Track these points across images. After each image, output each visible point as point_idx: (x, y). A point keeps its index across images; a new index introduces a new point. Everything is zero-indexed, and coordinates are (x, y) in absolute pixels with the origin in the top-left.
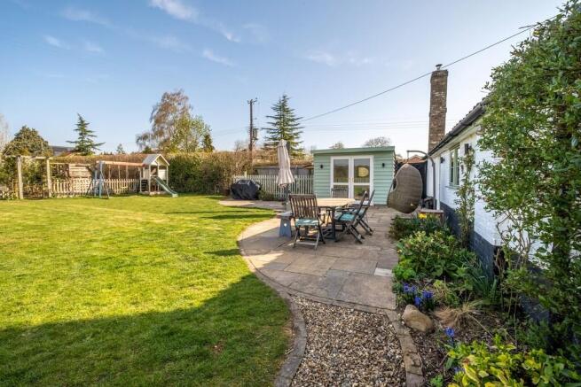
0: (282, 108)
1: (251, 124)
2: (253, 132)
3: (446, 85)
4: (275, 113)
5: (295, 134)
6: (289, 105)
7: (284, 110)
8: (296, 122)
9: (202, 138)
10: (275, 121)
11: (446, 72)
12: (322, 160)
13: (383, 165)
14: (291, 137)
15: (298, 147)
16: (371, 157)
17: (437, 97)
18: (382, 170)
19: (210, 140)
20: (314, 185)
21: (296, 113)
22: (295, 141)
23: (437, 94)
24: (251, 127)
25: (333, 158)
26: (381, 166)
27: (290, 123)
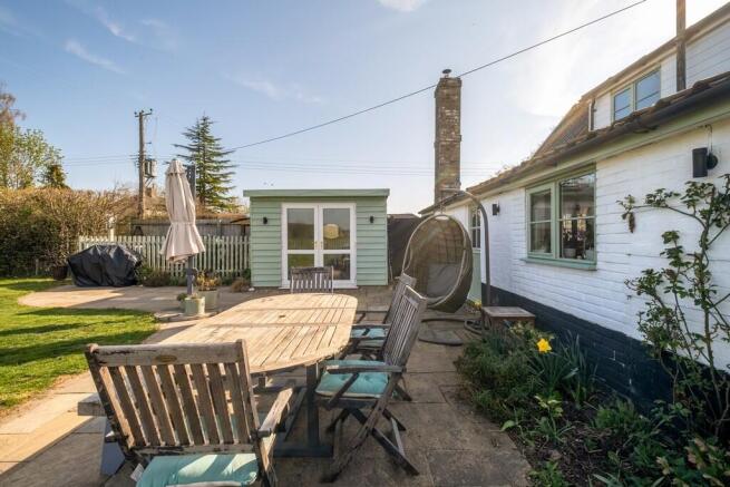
0: (201, 135)
1: (141, 151)
2: (145, 165)
3: (459, 100)
4: (189, 142)
5: (223, 175)
6: (212, 132)
7: (206, 139)
8: (225, 158)
9: (42, 170)
10: (189, 154)
11: (459, 81)
12: (266, 210)
13: (372, 219)
14: (216, 180)
15: (228, 195)
16: (351, 207)
17: (448, 117)
18: (371, 227)
19: (59, 175)
20: (251, 254)
21: (224, 145)
22: (223, 185)
23: (448, 112)
24: (141, 157)
25: (286, 206)
26: (368, 221)
27: (215, 158)
